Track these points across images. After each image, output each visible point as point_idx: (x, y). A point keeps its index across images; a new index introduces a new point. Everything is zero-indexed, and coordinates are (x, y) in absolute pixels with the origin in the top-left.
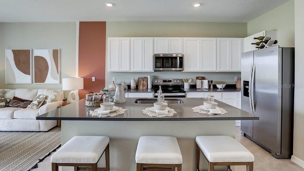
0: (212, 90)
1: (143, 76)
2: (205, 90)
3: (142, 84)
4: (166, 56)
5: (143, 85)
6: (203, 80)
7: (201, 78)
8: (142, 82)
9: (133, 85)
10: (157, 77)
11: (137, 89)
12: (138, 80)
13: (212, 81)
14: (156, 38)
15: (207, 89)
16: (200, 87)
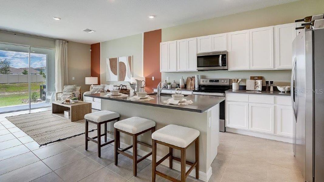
0: (272, 93)
1: (191, 76)
2: (258, 92)
3: (190, 83)
4: (209, 55)
5: (191, 85)
6: (256, 81)
7: (257, 78)
8: (190, 81)
9: (181, 84)
10: (205, 76)
11: (185, 87)
12: (187, 80)
13: (272, 82)
14: (199, 38)
15: (260, 91)
16: (252, 89)
